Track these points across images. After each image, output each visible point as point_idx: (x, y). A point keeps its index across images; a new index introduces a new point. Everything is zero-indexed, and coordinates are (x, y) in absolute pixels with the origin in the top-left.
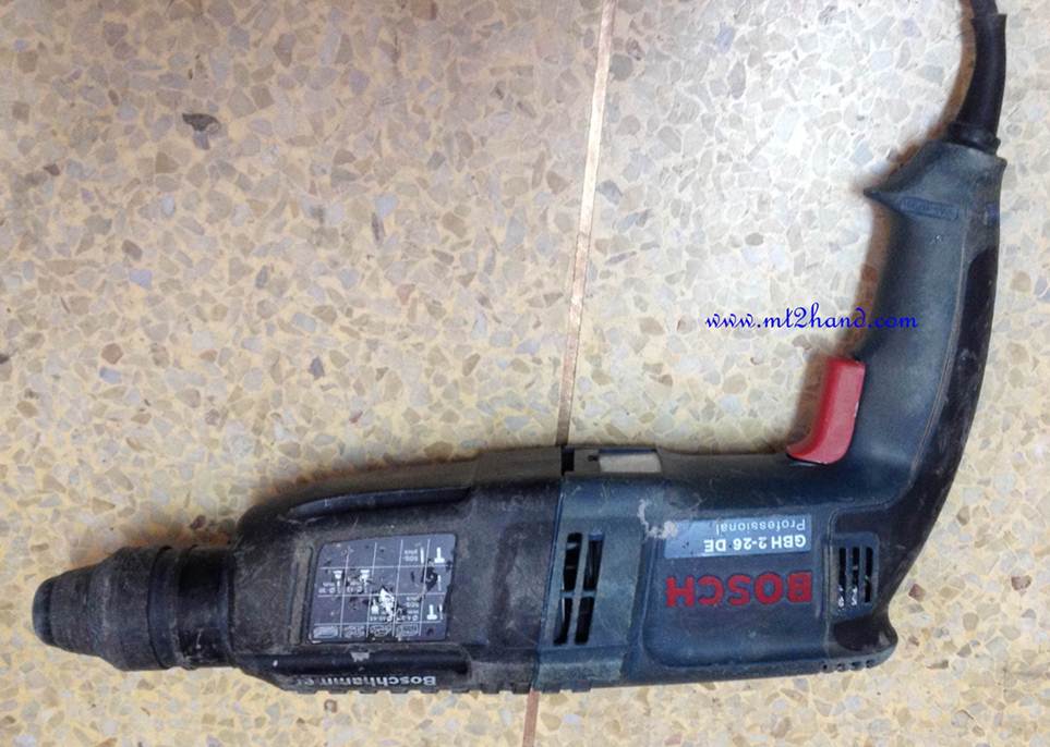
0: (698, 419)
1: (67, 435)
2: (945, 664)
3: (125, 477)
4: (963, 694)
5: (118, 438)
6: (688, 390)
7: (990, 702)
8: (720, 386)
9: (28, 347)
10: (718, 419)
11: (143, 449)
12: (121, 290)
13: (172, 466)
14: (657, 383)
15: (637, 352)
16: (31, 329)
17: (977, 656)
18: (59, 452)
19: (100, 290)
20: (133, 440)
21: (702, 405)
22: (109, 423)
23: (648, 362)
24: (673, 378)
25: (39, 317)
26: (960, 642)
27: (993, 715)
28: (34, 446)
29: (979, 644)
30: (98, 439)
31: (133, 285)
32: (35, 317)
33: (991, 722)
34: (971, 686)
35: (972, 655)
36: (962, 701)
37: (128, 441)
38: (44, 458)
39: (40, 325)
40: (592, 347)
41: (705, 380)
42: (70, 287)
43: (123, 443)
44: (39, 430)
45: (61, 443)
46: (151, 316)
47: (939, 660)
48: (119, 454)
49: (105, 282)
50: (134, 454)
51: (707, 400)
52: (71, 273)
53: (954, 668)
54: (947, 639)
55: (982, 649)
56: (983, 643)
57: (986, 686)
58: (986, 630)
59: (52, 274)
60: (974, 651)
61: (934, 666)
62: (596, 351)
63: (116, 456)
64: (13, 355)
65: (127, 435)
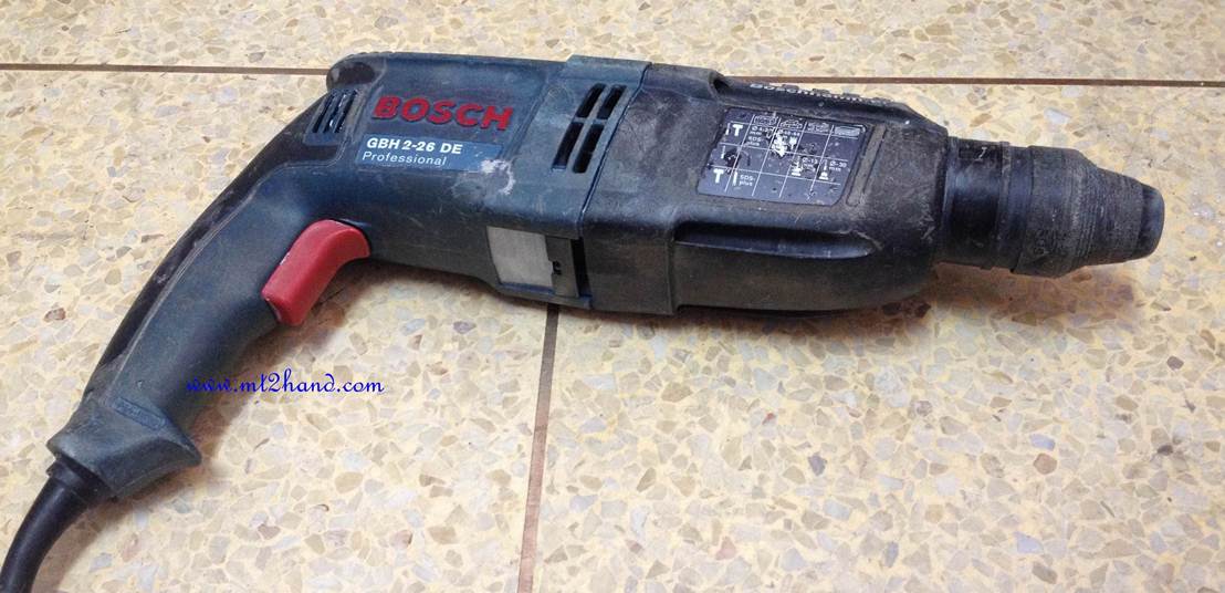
0: (392, 443)
1: (1077, 381)
2: (145, 239)
3: (1006, 346)
4: (130, 216)
5: (1023, 383)
6: (402, 472)
7: (104, 211)
8: (366, 478)
9: (1138, 464)
10: (370, 445)
11: (993, 375)
12: (1049, 530)
13: (958, 360)
14: (436, 476)
15: (460, 507)
16: (1139, 482)
17: (111, 248)
18: (1083, 365)
19: (1072, 527)
20: (1006, 382)
21: (386, 459)
22: (1034, 396)
23: (447, 498)
24: (418, 483)
25: (1135, 495)
26: (127, 259)
27: (103, 200)
28: (1109, 369)
29: (108, 259)
30: (1043, 380)
31: (1036, 535)
32: (1139, 496)
33: (105, 195)
34: (121, 223)
35: (116, 249)
36: (132, 210)
37: (1011, 381)
38: (1097, 359)
39: (1131, 487)
40: (509, 509)
41: (382, 484)
42: (1107, 529)
43: (1015, 378)
44: (1107, 384)
45: (1081, 373)
46: (1011, 505)
47: (150, 242)
48: (1017, 368)
49: (1069, 538)
50: (1001, 369)
51: (381, 464)
52: (1108, 544)
53: (136, 236)
54: (139, 261)
55: (104, 255)
56: (104, 260)
57: (107, 224)
58: (99, 271)
59: (1130, 542)
60: (114, 253)
61: (156, 237)
62: (506, 504)
63: (1020, 366)
64: (1154, 456)
65: (1013, 386)
